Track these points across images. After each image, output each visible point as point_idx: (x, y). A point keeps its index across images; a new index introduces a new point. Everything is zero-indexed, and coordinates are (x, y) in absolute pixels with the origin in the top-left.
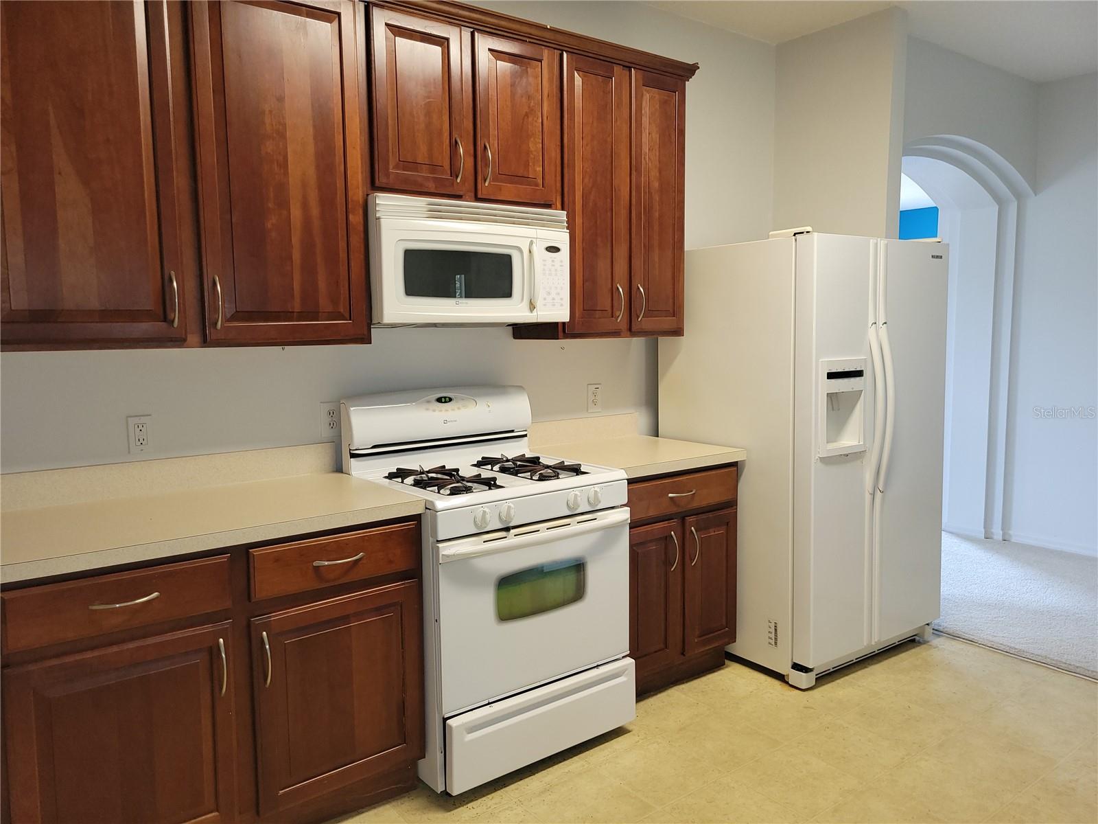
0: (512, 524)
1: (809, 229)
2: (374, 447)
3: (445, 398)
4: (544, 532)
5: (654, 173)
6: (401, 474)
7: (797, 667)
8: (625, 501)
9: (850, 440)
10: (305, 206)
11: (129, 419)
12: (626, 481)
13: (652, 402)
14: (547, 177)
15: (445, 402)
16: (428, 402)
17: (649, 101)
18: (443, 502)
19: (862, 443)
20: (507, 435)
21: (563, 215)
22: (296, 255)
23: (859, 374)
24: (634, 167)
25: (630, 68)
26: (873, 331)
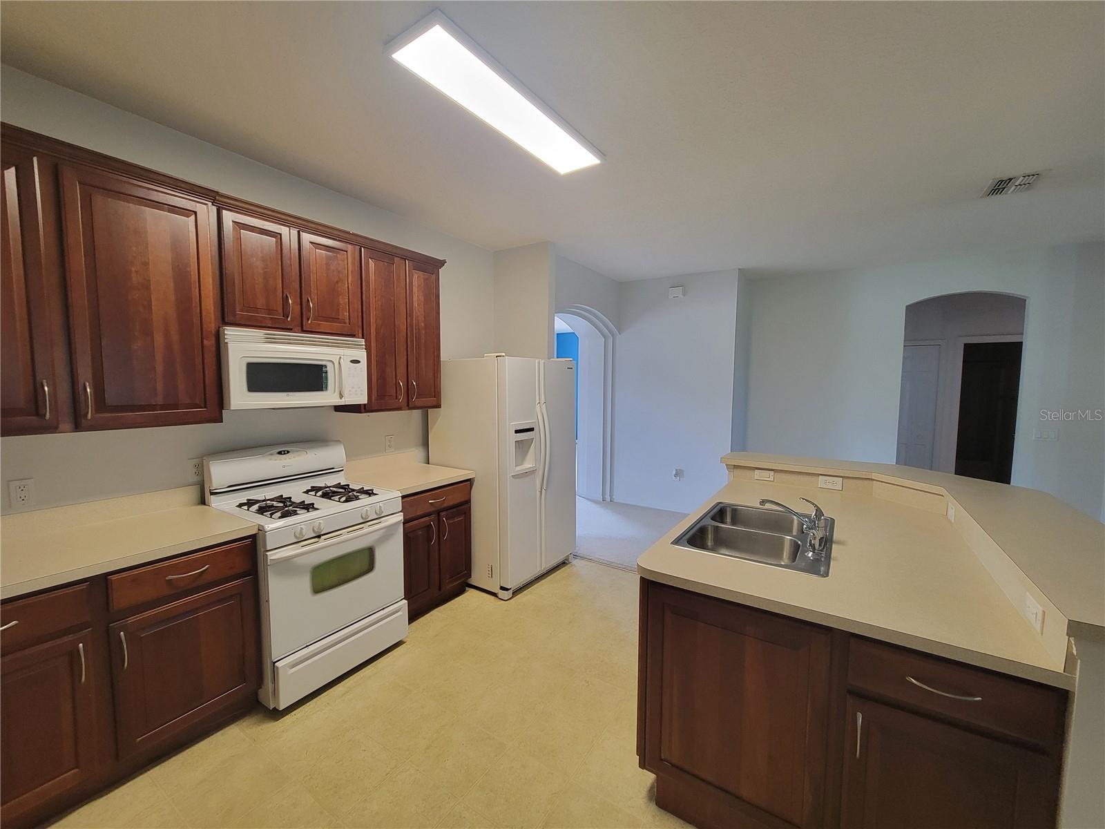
0: (323, 533)
1: (504, 354)
2: (228, 487)
3: (284, 451)
4: (345, 535)
5: (421, 319)
6: (250, 503)
7: (503, 588)
8: (400, 509)
9: (528, 465)
10: (167, 333)
11: (10, 483)
12: (400, 497)
13: (426, 444)
14: (351, 319)
15: (284, 454)
16: (272, 454)
17: (417, 278)
19: (534, 466)
20: (330, 471)
21: (363, 342)
22: (160, 368)
23: (532, 429)
24: (409, 314)
25: (405, 259)
26: (539, 407)
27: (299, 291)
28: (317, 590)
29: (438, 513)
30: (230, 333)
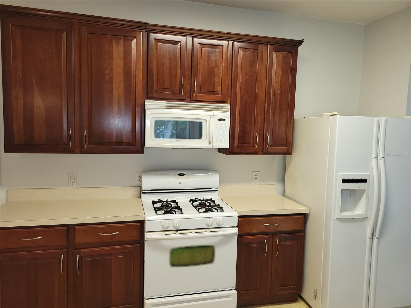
0: (179, 229)
1: (337, 114)
2: (151, 190)
3: (182, 174)
4: (194, 234)
5: (278, 87)
8: (237, 225)
10: (119, 105)
11: (69, 174)
12: (237, 217)
13: (283, 180)
14: (223, 91)
15: (182, 175)
16: (175, 175)
17: (277, 57)
19: (365, 214)
20: (208, 190)
21: (228, 106)
23: (365, 181)
25: (268, 45)
26: (374, 161)
27: (190, 76)
28: (174, 264)
29: (272, 234)
30: (148, 103)
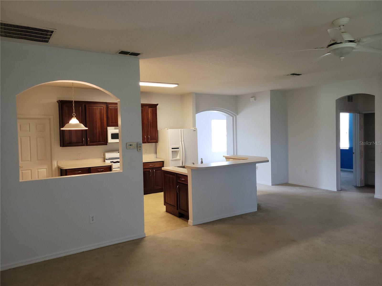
1: (169, 128)
2: (109, 158)
5: (151, 120)
6: (112, 162)
9: (178, 158)
10: (99, 129)
11: (78, 154)
13: (156, 153)
17: (150, 110)
18: (113, 164)
22: (98, 135)
23: (178, 148)
24: (148, 119)
25: (147, 106)
26: (181, 142)
29: (153, 168)
30: (108, 128)
